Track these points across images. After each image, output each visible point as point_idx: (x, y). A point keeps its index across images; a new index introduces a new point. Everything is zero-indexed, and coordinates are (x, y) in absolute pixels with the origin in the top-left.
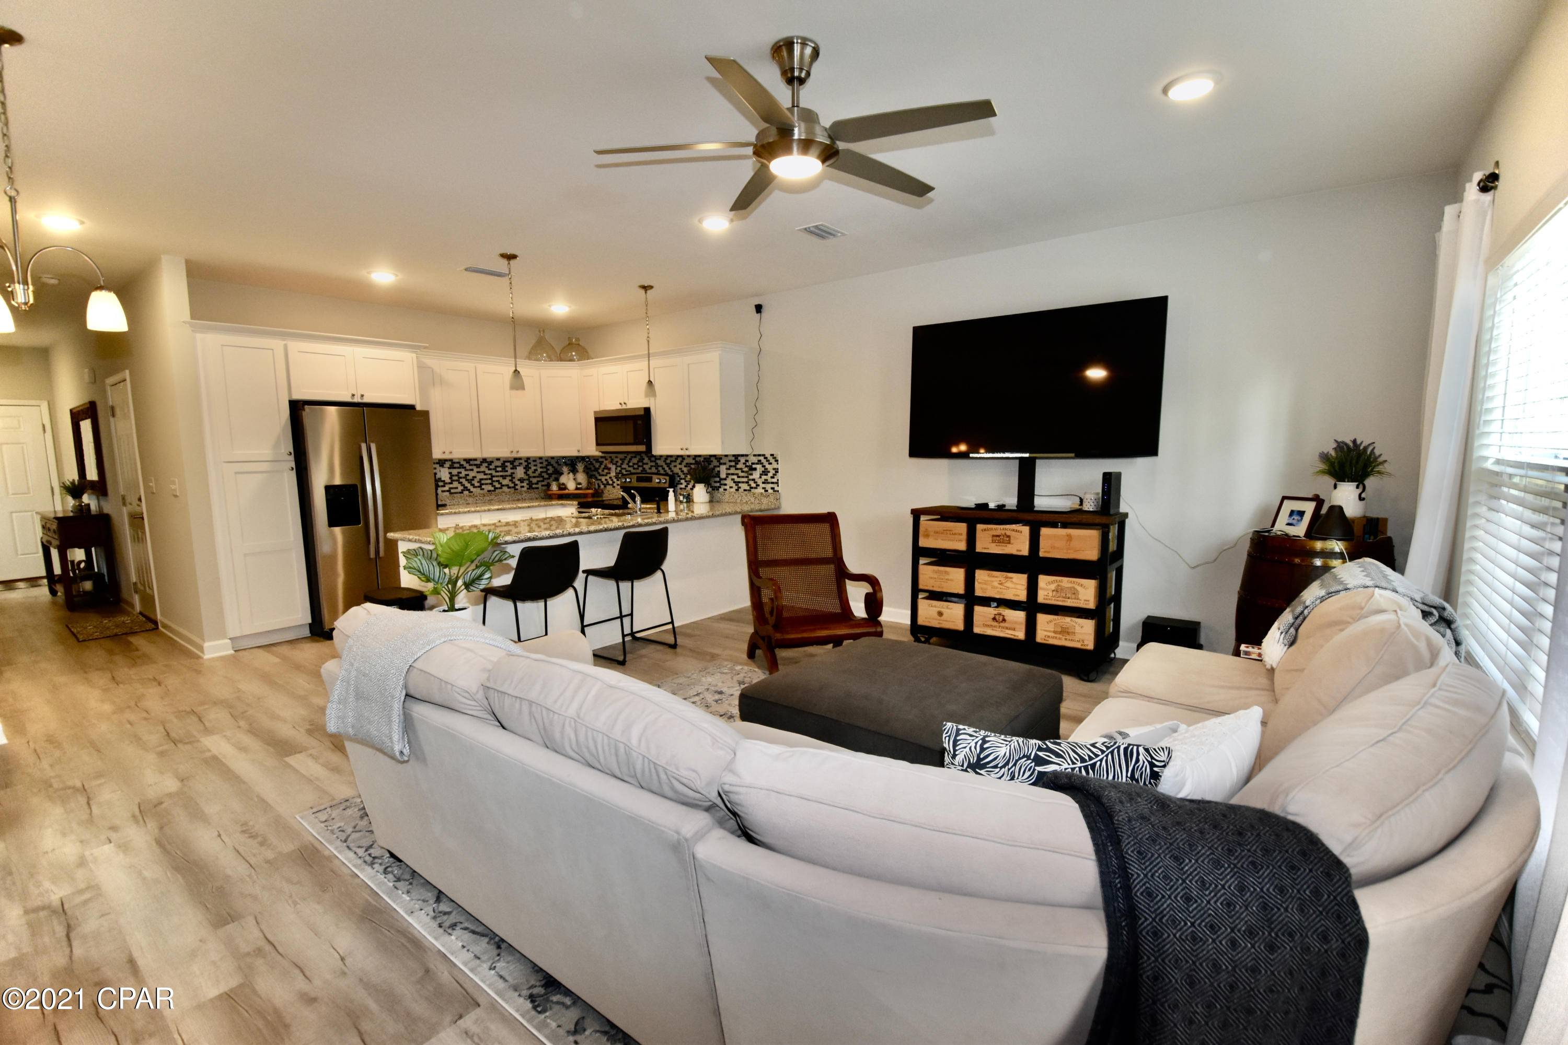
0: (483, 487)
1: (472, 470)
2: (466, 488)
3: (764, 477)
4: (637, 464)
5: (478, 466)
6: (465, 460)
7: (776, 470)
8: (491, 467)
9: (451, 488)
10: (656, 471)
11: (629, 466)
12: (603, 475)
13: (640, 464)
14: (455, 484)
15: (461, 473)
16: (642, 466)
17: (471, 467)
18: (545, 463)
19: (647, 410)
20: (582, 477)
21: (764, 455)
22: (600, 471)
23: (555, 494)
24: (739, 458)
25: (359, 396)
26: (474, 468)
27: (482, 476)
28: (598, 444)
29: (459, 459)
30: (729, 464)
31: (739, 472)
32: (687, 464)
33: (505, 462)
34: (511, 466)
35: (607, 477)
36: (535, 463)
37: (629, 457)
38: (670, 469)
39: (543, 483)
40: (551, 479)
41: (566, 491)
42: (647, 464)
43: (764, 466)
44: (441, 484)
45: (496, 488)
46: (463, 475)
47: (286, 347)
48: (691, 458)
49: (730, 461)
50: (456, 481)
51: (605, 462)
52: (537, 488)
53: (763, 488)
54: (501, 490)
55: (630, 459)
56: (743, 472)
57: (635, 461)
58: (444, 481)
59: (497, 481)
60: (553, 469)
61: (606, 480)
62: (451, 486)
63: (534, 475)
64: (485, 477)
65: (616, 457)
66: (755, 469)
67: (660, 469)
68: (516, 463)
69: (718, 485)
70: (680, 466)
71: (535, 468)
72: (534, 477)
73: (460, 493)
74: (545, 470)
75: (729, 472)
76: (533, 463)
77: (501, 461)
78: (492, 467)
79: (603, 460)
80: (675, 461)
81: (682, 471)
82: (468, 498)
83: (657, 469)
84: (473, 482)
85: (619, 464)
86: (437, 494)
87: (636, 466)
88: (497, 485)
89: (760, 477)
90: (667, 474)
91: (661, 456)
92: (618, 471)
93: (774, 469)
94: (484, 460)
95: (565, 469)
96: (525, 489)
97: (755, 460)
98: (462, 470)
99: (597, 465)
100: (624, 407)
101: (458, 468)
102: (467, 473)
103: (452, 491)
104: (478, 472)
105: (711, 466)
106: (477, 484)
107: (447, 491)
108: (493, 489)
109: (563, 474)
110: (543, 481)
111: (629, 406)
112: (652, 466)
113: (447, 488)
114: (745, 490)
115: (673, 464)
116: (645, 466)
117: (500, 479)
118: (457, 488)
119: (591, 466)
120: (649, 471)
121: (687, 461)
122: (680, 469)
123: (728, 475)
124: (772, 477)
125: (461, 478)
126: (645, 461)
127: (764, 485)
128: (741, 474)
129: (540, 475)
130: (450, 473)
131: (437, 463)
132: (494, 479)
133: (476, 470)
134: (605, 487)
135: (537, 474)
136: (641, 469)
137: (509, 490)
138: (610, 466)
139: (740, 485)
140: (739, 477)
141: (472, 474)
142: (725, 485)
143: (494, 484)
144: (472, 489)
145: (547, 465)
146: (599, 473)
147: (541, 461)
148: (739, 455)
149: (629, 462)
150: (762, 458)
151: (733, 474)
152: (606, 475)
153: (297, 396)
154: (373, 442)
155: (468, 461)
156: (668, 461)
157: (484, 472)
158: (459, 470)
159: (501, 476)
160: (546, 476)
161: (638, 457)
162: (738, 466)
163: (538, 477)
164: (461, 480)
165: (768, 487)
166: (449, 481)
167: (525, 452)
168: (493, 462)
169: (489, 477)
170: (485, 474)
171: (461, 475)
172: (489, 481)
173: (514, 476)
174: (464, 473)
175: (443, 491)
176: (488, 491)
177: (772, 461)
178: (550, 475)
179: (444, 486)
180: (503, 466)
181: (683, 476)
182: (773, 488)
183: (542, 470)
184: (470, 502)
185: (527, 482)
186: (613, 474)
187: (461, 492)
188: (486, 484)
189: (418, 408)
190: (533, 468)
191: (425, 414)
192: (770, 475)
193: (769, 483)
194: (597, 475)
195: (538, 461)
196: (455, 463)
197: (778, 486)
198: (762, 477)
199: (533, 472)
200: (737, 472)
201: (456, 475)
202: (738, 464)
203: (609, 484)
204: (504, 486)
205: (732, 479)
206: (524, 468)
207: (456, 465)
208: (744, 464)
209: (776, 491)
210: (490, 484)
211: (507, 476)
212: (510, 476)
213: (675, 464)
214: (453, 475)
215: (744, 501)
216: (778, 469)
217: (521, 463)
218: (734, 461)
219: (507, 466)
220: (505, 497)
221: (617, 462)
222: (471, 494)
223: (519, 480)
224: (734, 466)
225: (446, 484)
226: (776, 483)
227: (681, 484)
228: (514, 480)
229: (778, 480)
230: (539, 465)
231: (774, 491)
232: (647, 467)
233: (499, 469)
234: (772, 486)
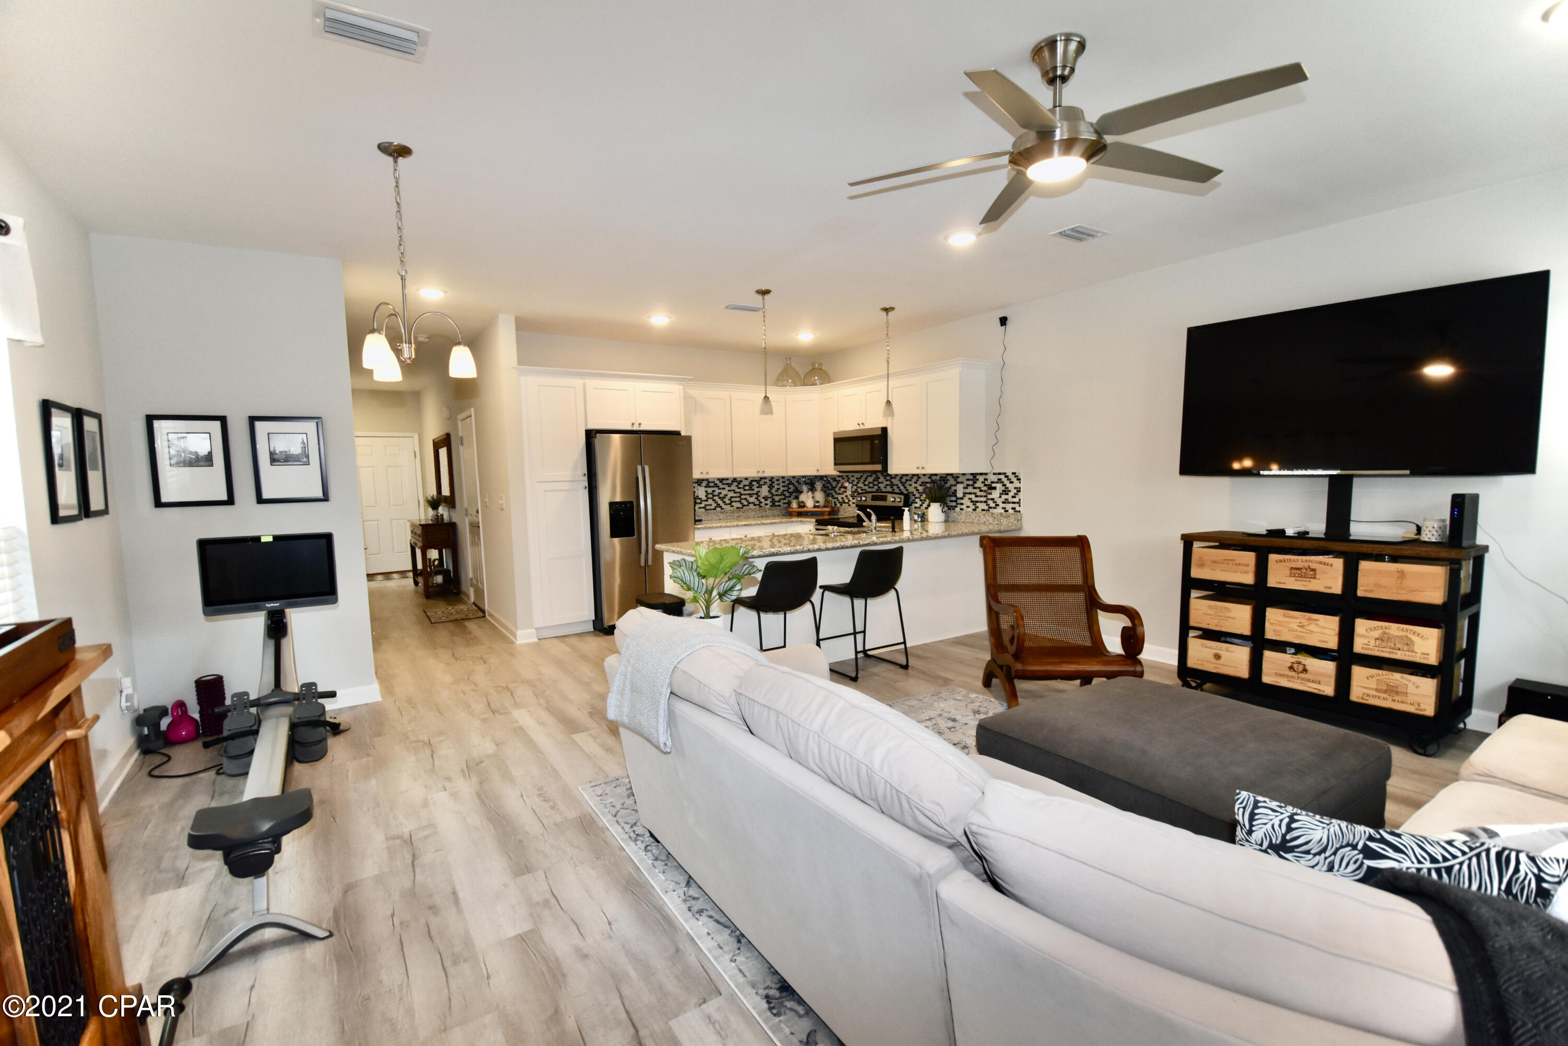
0: (733, 504)
1: (724, 489)
2: (718, 505)
3: (1004, 497)
4: (873, 483)
5: (729, 485)
6: (718, 479)
7: (1018, 490)
8: (740, 486)
9: (706, 505)
10: (891, 490)
11: (865, 485)
12: (840, 494)
13: (876, 483)
14: (710, 501)
15: (715, 491)
16: (877, 485)
17: (723, 486)
18: (787, 482)
19: (884, 430)
20: (820, 496)
21: (1004, 474)
22: (837, 489)
23: (795, 512)
24: (978, 477)
25: (638, 424)
26: (726, 487)
27: (732, 494)
28: (836, 464)
29: (714, 478)
30: (966, 483)
31: (977, 491)
32: (922, 483)
33: (752, 481)
34: (757, 485)
35: (843, 496)
36: (778, 482)
37: (865, 476)
38: (905, 488)
39: (785, 501)
40: (792, 497)
41: (805, 509)
42: (882, 483)
43: (1004, 485)
44: (698, 501)
45: (744, 506)
46: (716, 493)
47: (584, 385)
48: (927, 477)
49: (968, 480)
50: (711, 498)
51: (842, 481)
52: (779, 506)
53: (1003, 508)
54: (748, 507)
55: (866, 478)
56: (981, 491)
57: (870, 479)
58: (701, 499)
59: (746, 499)
60: (794, 488)
61: (842, 498)
62: (707, 503)
63: (777, 493)
64: (735, 495)
65: (853, 476)
66: (995, 488)
67: (895, 487)
68: (762, 483)
69: (954, 504)
70: (915, 485)
71: (778, 487)
72: (777, 495)
73: (714, 509)
74: (786, 488)
75: (967, 491)
76: (776, 482)
77: (749, 481)
78: (741, 486)
79: (840, 479)
80: (911, 480)
81: (917, 490)
82: (719, 514)
83: (891, 487)
84: (725, 500)
85: (855, 483)
86: (695, 510)
87: (871, 485)
88: (745, 503)
89: (1000, 497)
90: (901, 493)
91: (897, 475)
92: (854, 490)
93: (1015, 488)
94: (735, 480)
95: (805, 488)
96: (769, 506)
97: (995, 478)
98: (716, 489)
99: (834, 484)
100: (862, 427)
101: (713, 487)
102: (720, 491)
103: (708, 507)
104: (729, 491)
105: (948, 485)
106: (728, 502)
107: (703, 508)
108: (741, 506)
109: (802, 492)
110: (784, 499)
111: (868, 426)
112: (887, 485)
114: (983, 510)
115: (908, 483)
116: (880, 485)
117: (748, 497)
118: (711, 505)
119: (829, 485)
120: (884, 490)
121: (923, 479)
122: (916, 488)
123: (965, 494)
124: (1013, 497)
126: (880, 480)
127: (1004, 505)
128: (979, 493)
129: (782, 494)
130: (706, 492)
131: (696, 483)
132: (743, 497)
133: (727, 488)
134: (841, 505)
135: (779, 492)
136: (876, 487)
137: (755, 507)
138: (847, 484)
139: (978, 504)
140: (977, 496)
141: (724, 492)
142: (962, 504)
143: (743, 501)
144: (723, 506)
145: (789, 484)
146: (836, 492)
147: (783, 480)
148: (978, 474)
149: (865, 481)
150: (1002, 477)
151: (970, 493)
152: (842, 494)
153: (592, 426)
154: (647, 464)
155: (721, 480)
156: (903, 480)
157: (734, 490)
158: (713, 489)
159: (748, 494)
160: (787, 494)
161: (874, 476)
162: (976, 485)
163: (780, 495)
164: (715, 498)
165: (1009, 506)
166: (705, 498)
167: (768, 474)
168: (742, 481)
169: (738, 495)
170: (735, 493)
171: (715, 493)
172: (738, 499)
173: (759, 494)
174: (717, 491)
175: (700, 508)
176: (737, 508)
177: (1014, 480)
178: (791, 493)
179: (701, 503)
180: (751, 485)
181: (918, 495)
182: (1013, 509)
183: (784, 489)
184: (721, 518)
185: (770, 500)
186: (849, 493)
187: (715, 509)
188: (736, 502)
189: (683, 434)
190: (776, 487)
191: (689, 439)
192: (1011, 494)
193: (1009, 503)
194: (834, 494)
195: (781, 480)
196: (710, 482)
197: (1020, 506)
198: (1002, 496)
199: (776, 491)
200: (975, 491)
201: (711, 494)
202: (976, 483)
203: (845, 503)
204: (750, 503)
205: (970, 499)
206: (769, 487)
207: (711, 484)
208: (982, 482)
209: (1017, 511)
210: (739, 501)
211: (753, 494)
212: (756, 494)
213: (910, 483)
214: (709, 494)
215: (982, 522)
216: (1020, 488)
217: (766, 483)
218: (972, 480)
219: (753, 485)
220: (752, 516)
221: (853, 481)
222: (722, 511)
223: (763, 498)
224: (972, 485)
225: (703, 501)
226: (1018, 503)
227: (916, 503)
228: (759, 498)
229: (1020, 500)
230: (782, 484)
231: (1015, 511)
232: (882, 486)
233: (747, 488)
234: (1013, 506)
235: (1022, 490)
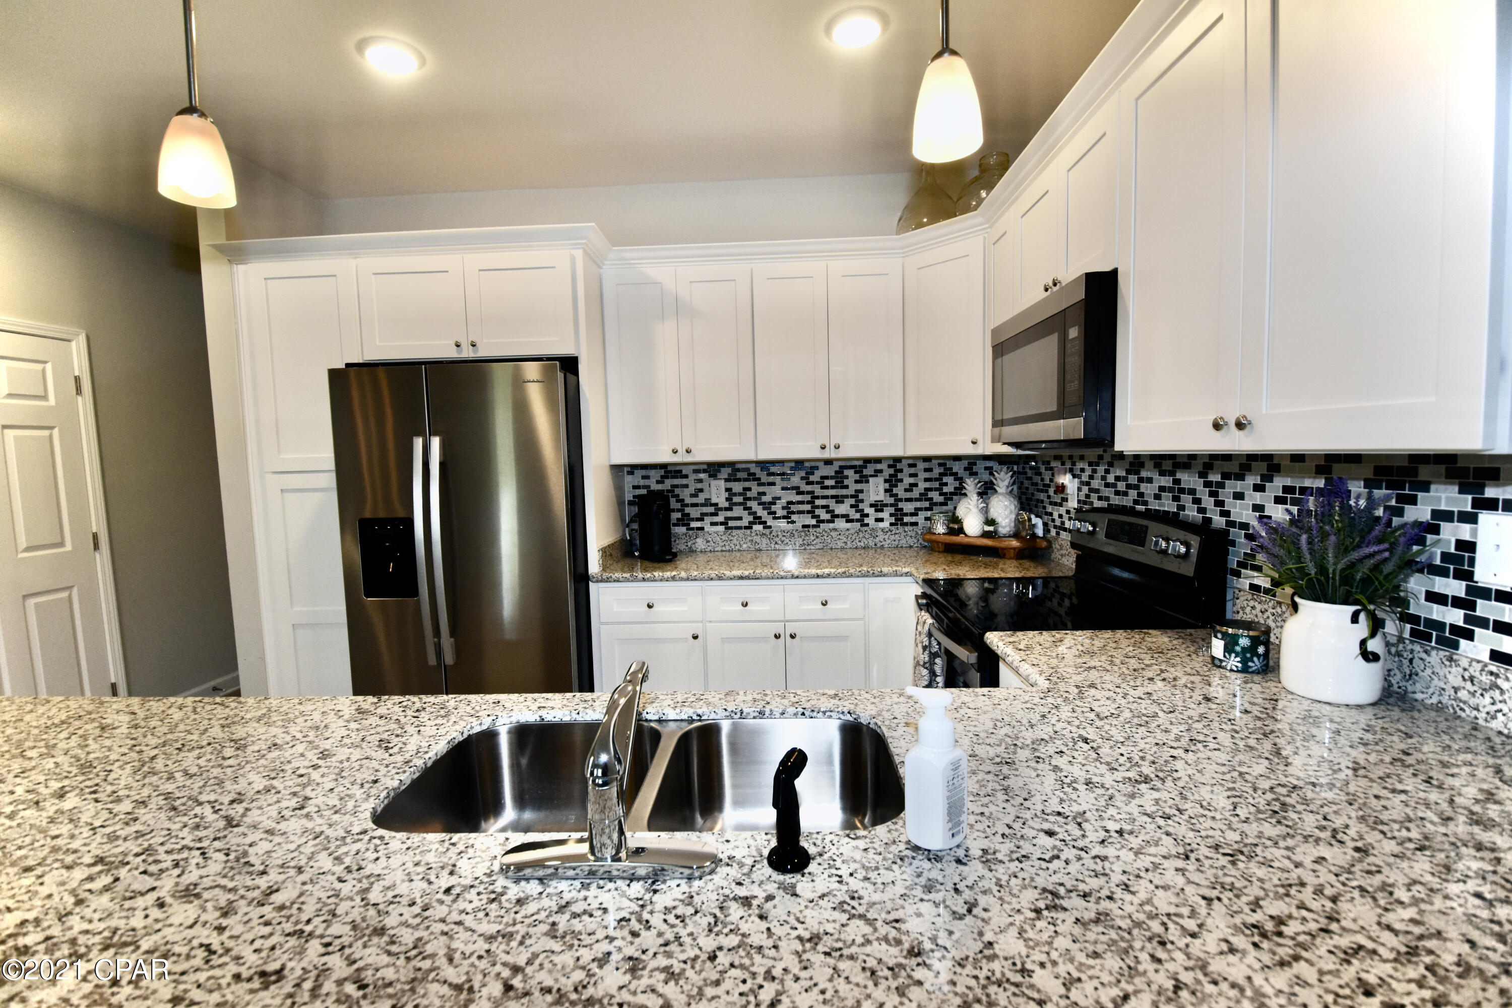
0: (794, 517)
1: (773, 484)
2: (758, 520)
4: (1125, 479)
5: (787, 476)
6: (759, 463)
8: (812, 478)
9: (727, 519)
10: (1173, 507)
11: (1107, 485)
12: (1056, 504)
14: (738, 511)
15: (750, 489)
16: (1136, 487)
17: (771, 479)
18: (937, 471)
19: (1101, 279)
20: (1004, 504)
23: (937, 542)
25: (469, 346)
26: (777, 479)
27: (792, 496)
28: (994, 422)
33: (842, 468)
34: (857, 476)
35: (1059, 511)
36: (912, 470)
37: (1107, 458)
38: (1219, 504)
41: (960, 539)
42: (1150, 480)
45: (820, 521)
46: (752, 493)
50: (740, 504)
52: (915, 524)
54: (831, 525)
55: (1110, 464)
57: (1120, 469)
58: (716, 504)
59: (826, 507)
62: (729, 514)
63: (908, 495)
64: (799, 498)
67: (1186, 499)
68: (867, 472)
70: (1258, 498)
71: (912, 480)
72: (909, 500)
73: (746, 528)
74: (936, 485)
76: (907, 471)
77: (836, 466)
78: (814, 478)
80: (1240, 477)
82: (757, 539)
83: (1176, 499)
84: (774, 508)
85: (1085, 478)
87: (1121, 486)
88: (824, 516)
90: (1200, 524)
91: (1192, 457)
92: (1082, 496)
94: (803, 464)
95: (971, 484)
96: (885, 525)
98: (753, 485)
99: (1046, 477)
101: (745, 480)
102: (761, 488)
103: (731, 524)
104: (783, 489)
106: (780, 513)
107: (722, 524)
110: (929, 509)
112: (1162, 489)
113: (720, 518)
115: (1233, 486)
116: (1144, 487)
117: (832, 503)
118: (740, 518)
122: (1258, 508)
125: (750, 499)
129: (923, 497)
130: (728, 490)
131: (704, 471)
132: (818, 502)
133: (780, 483)
134: (1057, 533)
135: (915, 493)
136: (1133, 494)
137: (849, 525)
138: (1066, 480)
143: (817, 512)
144: (771, 522)
145: (942, 475)
147: (927, 465)
153: (369, 356)
154: (435, 434)
155: (764, 465)
158: (747, 484)
159: (833, 497)
163: (917, 500)
164: (749, 504)
166: (726, 505)
168: (817, 468)
169: (808, 498)
170: (800, 493)
171: (749, 494)
172: (808, 507)
173: (861, 496)
174: (755, 489)
176: (804, 526)
179: (715, 514)
180: (840, 478)
183: (928, 485)
185: (892, 510)
186: (1072, 502)
187: (749, 528)
188: (801, 512)
190: (908, 481)
195: (921, 465)
196: (738, 470)
199: (906, 490)
201: (740, 494)
204: (837, 516)
206: (886, 481)
207: (740, 475)
210: (808, 512)
211: (846, 497)
212: (852, 496)
213: (1239, 486)
214: (735, 494)
217: (881, 471)
219: (847, 477)
220: (840, 544)
221: (1082, 470)
222: (767, 531)
223: (871, 506)
225: (721, 509)
228: (861, 506)
230: (923, 475)
232: (1149, 490)
233: (828, 483)
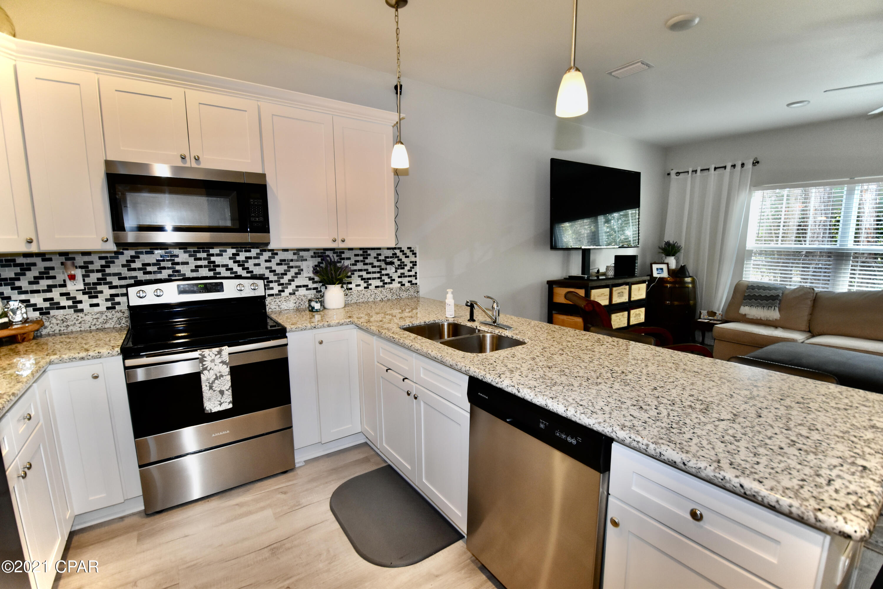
3: (400, 271)
7: (414, 264)
10: (211, 274)
11: (132, 270)
21: (400, 248)
24: (369, 252)
30: (354, 259)
32: (281, 260)
38: (245, 269)
43: (400, 260)
48: (291, 253)
49: (356, 255)
53: (399, 282)
56: (374, 267)
66: (389, 263)
83: (212, 270)
85: (94, 267)
87: (152, 269)
89: (396, 272)
93: (411, 262)
97: (390, 253)
114: (376, 287)
120: (189, 274)
121: (282, 256)
124: (409, 271)
127: (400, 280)
128: (371, 270)
136: (167, 272)
139: (370, 282)
140: (368, 273)
142: (351, 283)
148: (369, 249)
150: (397, 252)
151: (360, 270)
162: (367, 261)
165: (405, 280)
177: (409, 253)
181: (272, 277)
182: (411, 282)
192: (408, 268)
193: (406, 277)
197: (416, 279)
198: (398, 270)
200: (366, 267)
202: (367, 258)
203: (64, 308)
205: (359, 276)
208: (375, 258)
209: (413, 284)
215: (379, 299)
216: (416, 262)
218: (361, 255)
224: (361, 261)
226: (414, 276)
227: (272, 288)
229: (416, 273)
231: (411, 284)
234: (410, 279)
235: (418, 263)
